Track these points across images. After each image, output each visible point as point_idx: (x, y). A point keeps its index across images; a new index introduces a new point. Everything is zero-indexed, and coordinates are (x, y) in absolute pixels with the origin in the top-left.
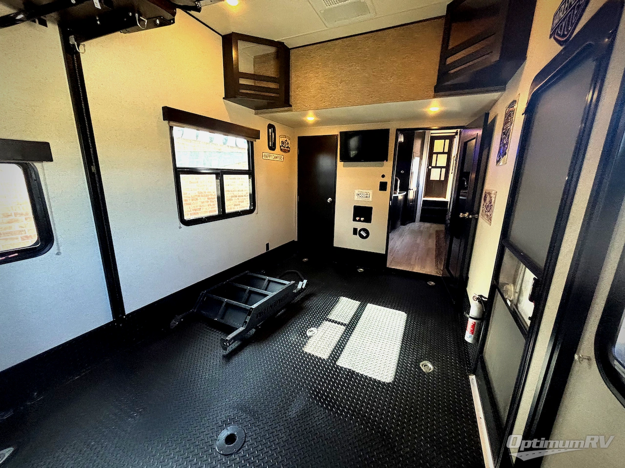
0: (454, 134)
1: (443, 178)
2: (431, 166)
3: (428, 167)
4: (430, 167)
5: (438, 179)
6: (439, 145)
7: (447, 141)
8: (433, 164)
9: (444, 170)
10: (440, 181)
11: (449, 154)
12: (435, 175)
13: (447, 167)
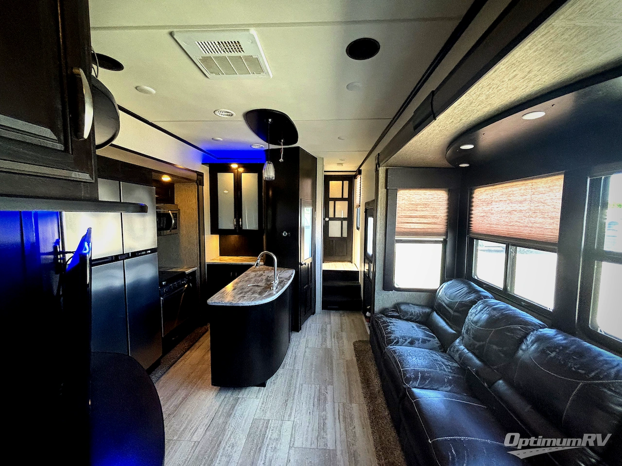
0: (354, 173)
1: (345, 235)
2: (328, 217)
3: (324, 219)
4: (327, 219)
5: (339, 236)
6: (336, 188)
7: (346, 183)
8: (331, 215)
9: (345, 223)
10: (341, 239)
11: (350, 200)
12: (335, 230)
13: (350, 218)
